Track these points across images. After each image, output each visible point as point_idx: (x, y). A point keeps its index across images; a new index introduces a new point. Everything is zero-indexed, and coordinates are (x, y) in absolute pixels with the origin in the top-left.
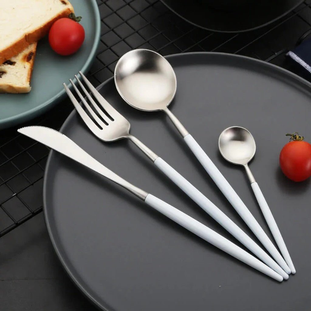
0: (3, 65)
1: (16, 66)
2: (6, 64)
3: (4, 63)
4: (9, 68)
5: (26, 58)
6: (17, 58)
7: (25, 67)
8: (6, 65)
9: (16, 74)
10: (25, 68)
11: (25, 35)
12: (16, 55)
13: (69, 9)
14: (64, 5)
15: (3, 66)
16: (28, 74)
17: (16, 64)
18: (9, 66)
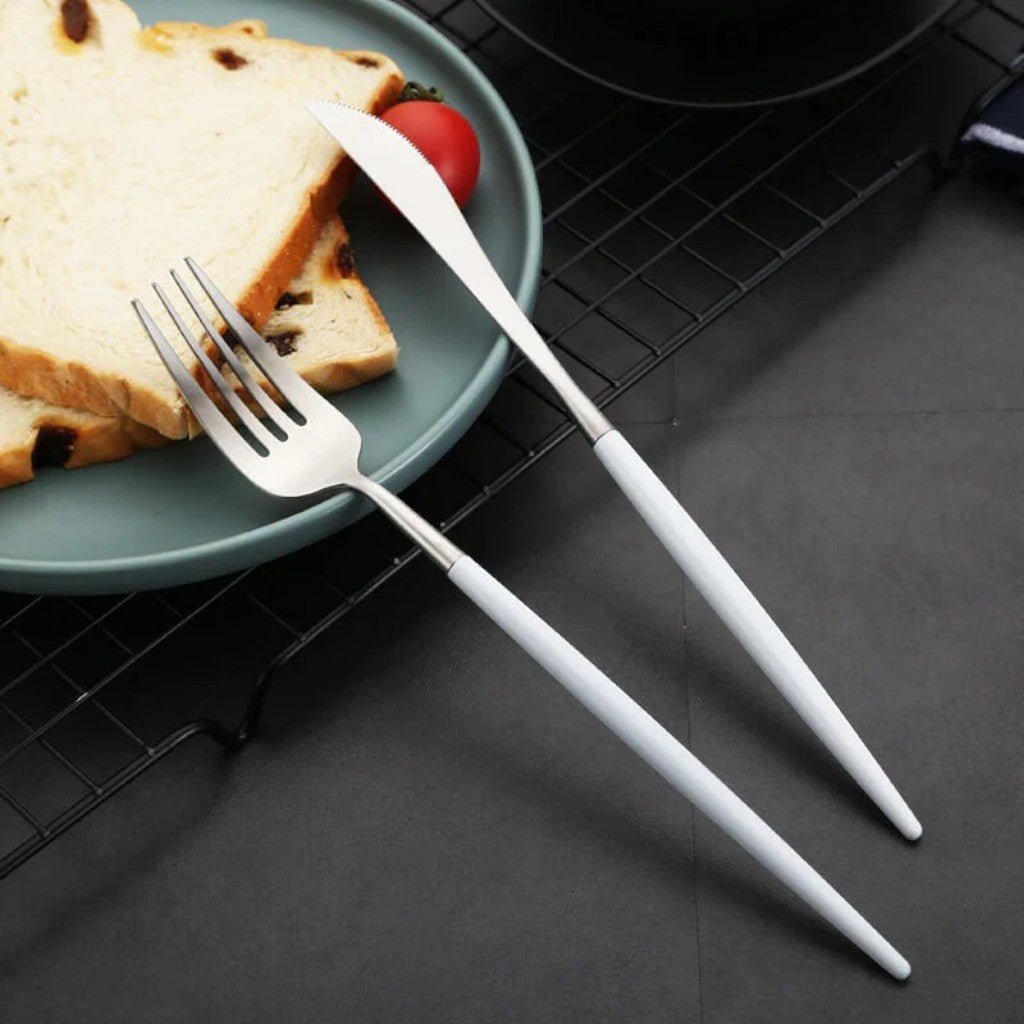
0: (279, 312)
1: (318, 302)
2: (287, 306)
3: (278, 307)
4: (301, 314)
5: (336, 269)
6: (306, 278)
7: (349, 294)
8: (286, 309)
9: (333, 325)
10: (349, 297)
11: (308, 196)
12: (297, 272)
13: (394, 77)
14: (371, 71)
15: (279, 315)
16: (373, 310)
17: (316, 298)
18: (298, 308)
